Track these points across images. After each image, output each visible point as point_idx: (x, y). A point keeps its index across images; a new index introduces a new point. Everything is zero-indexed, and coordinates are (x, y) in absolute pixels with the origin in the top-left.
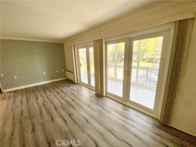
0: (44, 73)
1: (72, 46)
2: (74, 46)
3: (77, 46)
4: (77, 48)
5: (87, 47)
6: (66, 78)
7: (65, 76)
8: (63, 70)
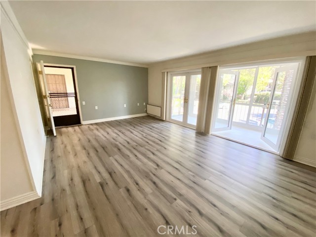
0: (125, 106)
1: (165, 72)
2: (167, 72)
3: (172, 73)
4: (171, 75)
5: (188, 75)
6: (147, 113)
7: (146, 112)
8: (144, 104)
